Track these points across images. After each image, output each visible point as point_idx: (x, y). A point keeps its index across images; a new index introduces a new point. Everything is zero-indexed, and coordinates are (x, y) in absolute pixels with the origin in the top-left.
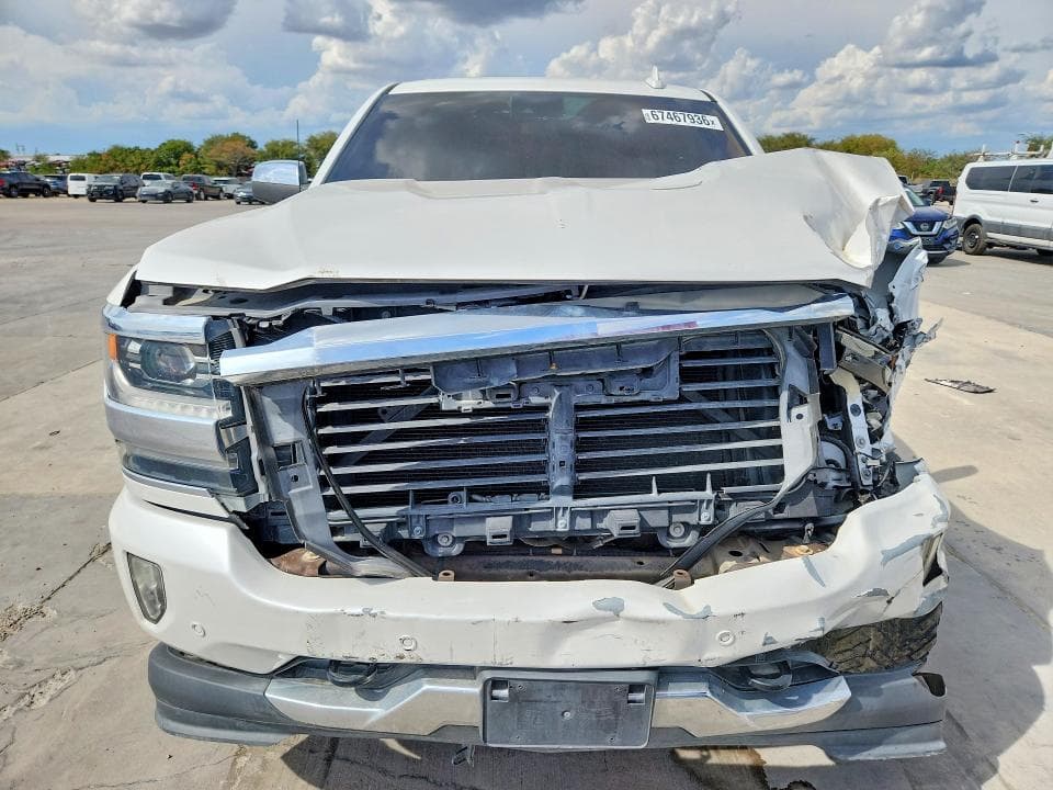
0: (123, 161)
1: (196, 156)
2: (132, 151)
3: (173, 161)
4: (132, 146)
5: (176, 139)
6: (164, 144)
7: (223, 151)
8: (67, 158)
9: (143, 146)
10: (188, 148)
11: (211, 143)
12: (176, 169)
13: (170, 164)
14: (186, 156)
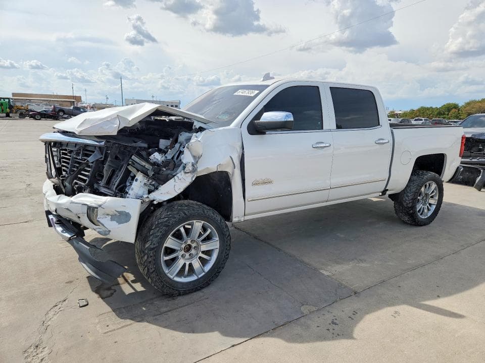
0: (423, 113)
1: (459, 110)
2: (428, 109)
3: (446, 113)
4: (429, 107)
5: (451, 103)
6: (444, 105)
7: (473, 108)
8: (400, 112)
9: (434, 107)
10: (456, 106)
11: (468, 104)
12: (446, 116)
13: (444, 114)
14: (454, 110)
